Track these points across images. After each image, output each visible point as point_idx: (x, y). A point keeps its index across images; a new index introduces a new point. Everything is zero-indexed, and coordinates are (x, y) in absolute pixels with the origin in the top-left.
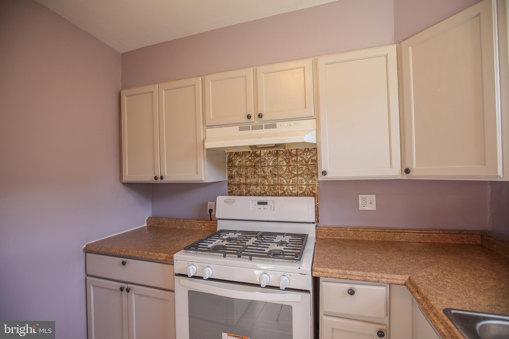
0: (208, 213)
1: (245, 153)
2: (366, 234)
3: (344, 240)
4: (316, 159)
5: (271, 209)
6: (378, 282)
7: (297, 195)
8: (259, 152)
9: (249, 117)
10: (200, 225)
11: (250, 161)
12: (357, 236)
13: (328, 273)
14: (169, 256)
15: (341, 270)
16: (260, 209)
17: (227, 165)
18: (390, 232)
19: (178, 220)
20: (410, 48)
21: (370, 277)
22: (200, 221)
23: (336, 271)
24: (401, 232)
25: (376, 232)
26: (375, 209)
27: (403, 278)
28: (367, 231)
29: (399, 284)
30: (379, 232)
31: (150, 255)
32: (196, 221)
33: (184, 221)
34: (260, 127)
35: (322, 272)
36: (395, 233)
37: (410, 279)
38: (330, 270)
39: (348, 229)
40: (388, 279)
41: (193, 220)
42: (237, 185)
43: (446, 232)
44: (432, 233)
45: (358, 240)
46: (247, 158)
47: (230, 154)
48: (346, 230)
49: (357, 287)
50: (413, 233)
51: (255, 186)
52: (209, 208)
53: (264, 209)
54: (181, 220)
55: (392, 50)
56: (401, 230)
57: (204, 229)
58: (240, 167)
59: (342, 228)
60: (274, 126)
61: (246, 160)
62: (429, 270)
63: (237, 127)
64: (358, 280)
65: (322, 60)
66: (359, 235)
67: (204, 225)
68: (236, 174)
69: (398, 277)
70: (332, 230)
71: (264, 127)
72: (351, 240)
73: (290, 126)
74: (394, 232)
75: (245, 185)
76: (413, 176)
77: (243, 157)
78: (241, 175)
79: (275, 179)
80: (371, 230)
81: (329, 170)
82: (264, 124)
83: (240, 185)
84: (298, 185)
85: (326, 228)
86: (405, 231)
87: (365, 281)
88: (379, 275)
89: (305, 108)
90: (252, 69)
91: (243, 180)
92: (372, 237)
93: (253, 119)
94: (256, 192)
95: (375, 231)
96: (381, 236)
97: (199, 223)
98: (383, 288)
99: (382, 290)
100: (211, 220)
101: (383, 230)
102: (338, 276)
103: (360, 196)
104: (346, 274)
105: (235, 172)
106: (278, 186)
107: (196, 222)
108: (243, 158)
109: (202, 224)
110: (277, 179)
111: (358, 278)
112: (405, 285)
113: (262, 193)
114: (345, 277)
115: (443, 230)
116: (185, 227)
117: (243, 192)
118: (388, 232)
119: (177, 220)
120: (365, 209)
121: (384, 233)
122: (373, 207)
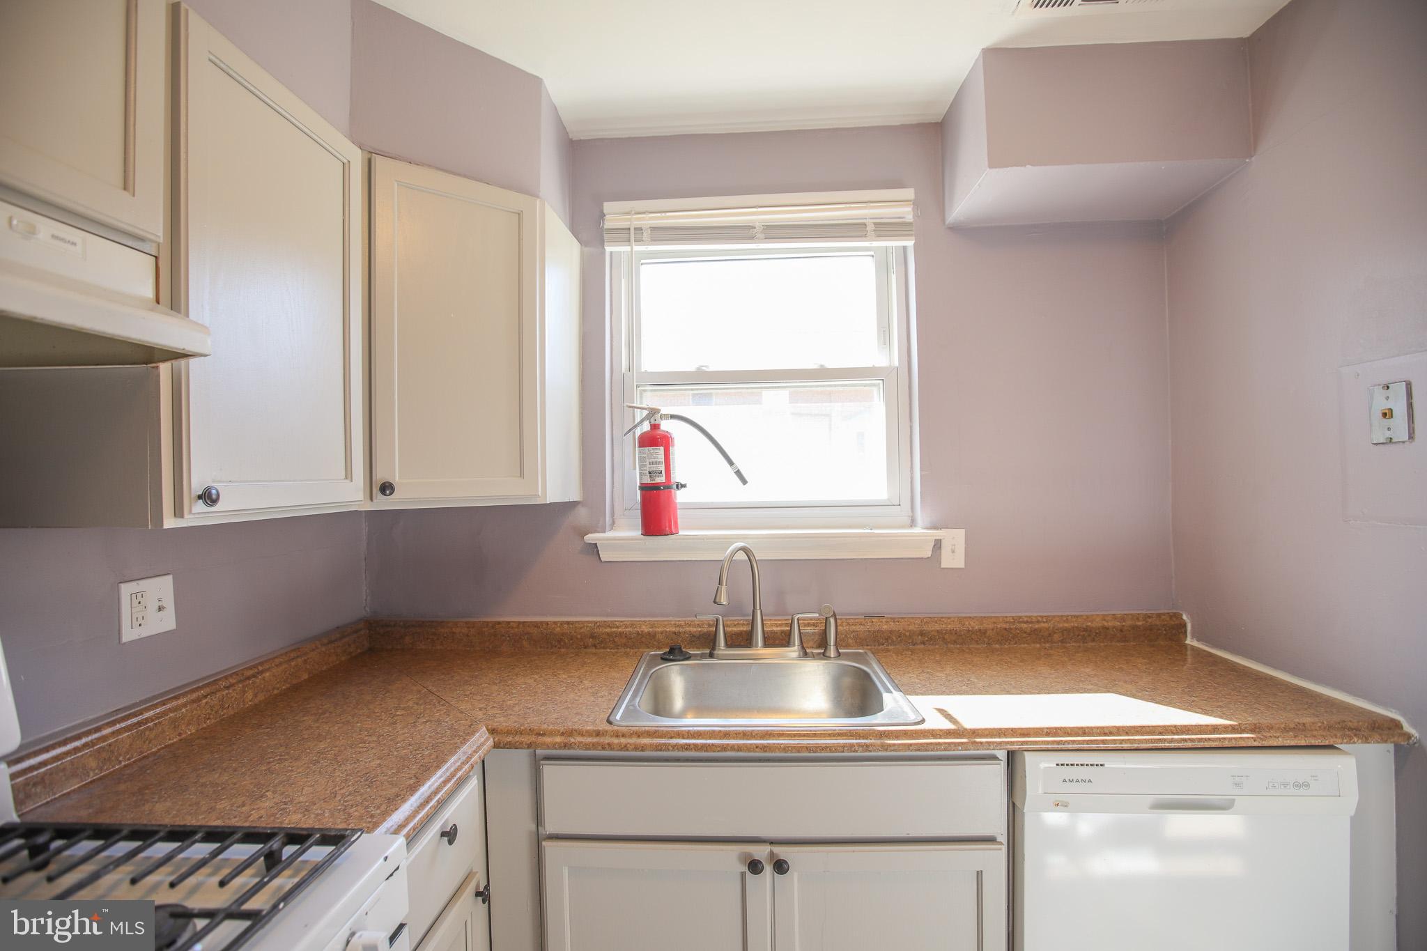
2: (171, 723)
12: (144, 742)
18: (232, 685)
24: (254, 676)
25: (198, 700)
26: (175, 627)
30: (205, 697)
36: (245, 684)
37: (493, 730)
43: (324, 641)
45: (150, 757)
50: (277, 665)
59: (78, 738)
66: (152, 736)
69: (479, 737)
70: (43, 764)
73: (25, 236)
74: (239, 682)
92: (191, 724)
95: (193, 701)
101: (212, 685)
103: (124, 590)
118: (227, 688)
120: (145, 632)
121: (218, 695)
122: (167, 622)
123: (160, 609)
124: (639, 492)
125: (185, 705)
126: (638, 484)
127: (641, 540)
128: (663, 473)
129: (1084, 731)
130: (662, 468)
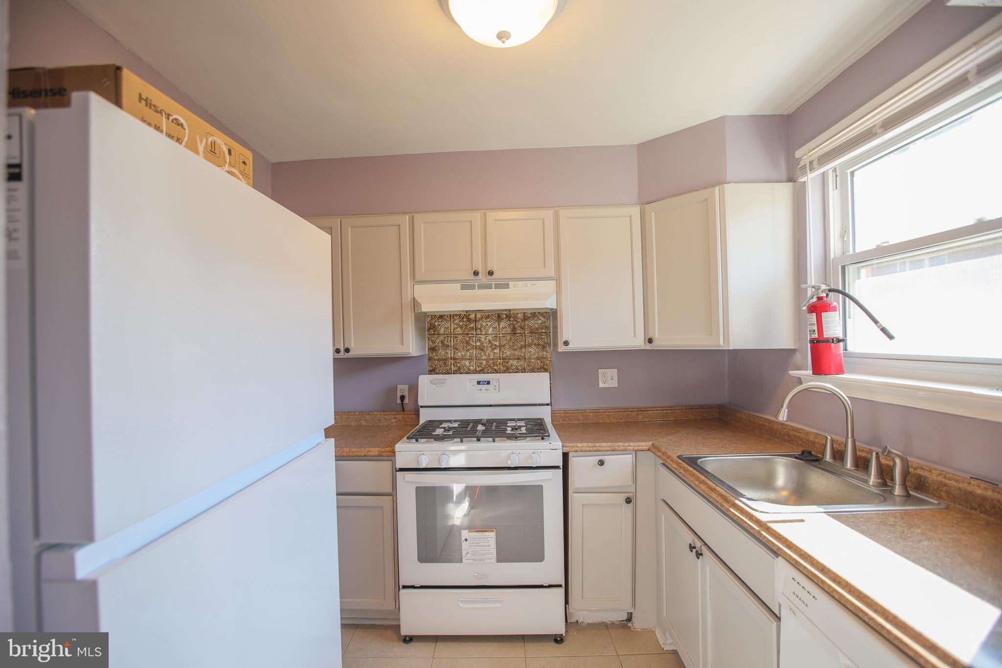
0: (399, 401)
1: (453, 316)
2: (607, 415)
3: (583, 424)
4: (548, 326)
5: (495, 390)
6: (626, 450)
7: (524, 371)
8: (474, 315)
9: (476, 273)
10: (388, 418)
11: (461, 327)
12: (597, 418)
13: (577, 447)
14: (383, 450)
15: (590, 444)
16: (481, 390)
17: (427, 333)
18: (633, 411)
19: (352, 413)
20: (653, 214)
21: (618, 446)
22: (388, 413)
23: (585, 444)
24: (644, 411)
25: (619, 412)
26: (617, 386)
27: (647, 444)
28: (608, 412)
29: (643, 451)
30: (621, 412)
31: (353, 452)
32: (382, 413)
33: (362, 415)
34: (489, 287)
35: (572, 447)
36: (639, 412)
37: (653, 444)
38: (579, 445)
39: (588, 411)
40: (634, 446)
41: (377, 412)
42: (443, 360)
43: (688, 408)
44: (675, 410)
45: (599, 423)
46: (456, 324)
47: (431, 317)
48: (585, 413)
49: (605, 458)
50: (657, 410)
51: (468, 361)
52: (399, 395)
53: (486, 390)
54: (358, 413)
55: (635, 211)
56: (644, 408)
57: (395, 424)
58: (448, 335)
59: (580, 410)
60: (507, 286)
61: (455, 326)
62: (669, 438)
63: (459, 285)
64: (607, 451)
65: (564, 213)
66: (600, 417)
67: (395, 418)
68: (440, 345)
69: (643, 444)
70: (569, 413)
71: (493, 287)
72: (592, 424)
73: (526, 287)
74: (637, 411)
75: (454, 359)
76: (656, 345)
77: (451, 322)
78: (448, 346)
79: (495, 351)
80: (613, 410)
81: (570, 339)
82: (493, 283)
83: (446, 359)
84: (525, 358)
85: (562, 412)
86: (649, 409)
87: (614, 450)
88: (626, 444)
89: (545, 267)
90: (479, 214)
91: (450, 353)
92: (614, 418)
93: (480, 276)
94: (469, 369)
95: (617, 412)
96: (623, 416)
97: (387, 415)
98: (630, 456)
99: (628, 458)
100: (404, 410)
101: (626, 410)
102: (588, 449)
103: (600, 371)
104: (596, 447)
105: (439, 342)
106: (499, 361)
107: (381, 415)
108: (451, 324)
109: (392, 416)
110: (498, 351)
111: (607, 448)
112: (649, 450)
113: (477, 370)
114: (595, 449)
115: (685, 406)
116: (364, 423)
117: (451, 369)
118: (631, 411)
119: (349, 414)
120: (606, 386)
121: (627, 413)
122: (614, 384)
123: (612, 379)
124: (809, 345)
125: (613, 412)
126: (809, 340)
127: (812, 376)
128: (816, 331)
129: (823, 569)
130: (815, 328)
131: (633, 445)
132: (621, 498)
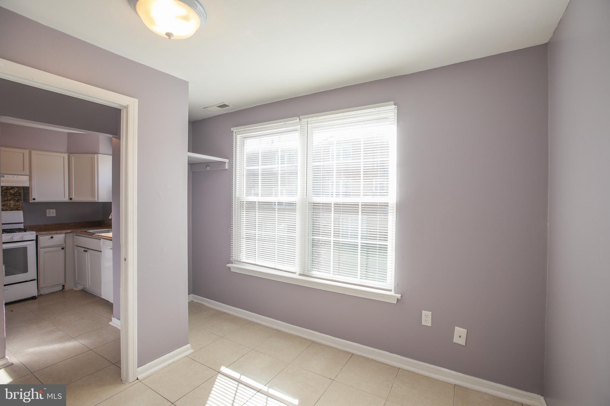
4: (20, 192)
6: (62, 233)
20: (73, 158)
23: (44, 232)
25: (56, 225)
26: (55, 216)
28: (51, 225)
29: (68, 233)
37: (72, 231)
39: (41, 225)
49: (54, 236)
55: (66, 156)
60: (3, 177)
65: (33, 152)
70: (32, 226)
73: (13, 177)
76: (73, 200)
81: (35, 198)
85: (28, 226)
87: (57, 233)
88: (62, 231)
89: (24, 171)
99: (63, 236)
102: (46, 234)
103: (47, 210)
111: (54, 233)
114: (49, 233)
120: (50, 215)
123: (53, 213)
131: (64, 231)
132: (60, 248)
